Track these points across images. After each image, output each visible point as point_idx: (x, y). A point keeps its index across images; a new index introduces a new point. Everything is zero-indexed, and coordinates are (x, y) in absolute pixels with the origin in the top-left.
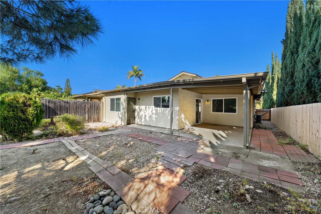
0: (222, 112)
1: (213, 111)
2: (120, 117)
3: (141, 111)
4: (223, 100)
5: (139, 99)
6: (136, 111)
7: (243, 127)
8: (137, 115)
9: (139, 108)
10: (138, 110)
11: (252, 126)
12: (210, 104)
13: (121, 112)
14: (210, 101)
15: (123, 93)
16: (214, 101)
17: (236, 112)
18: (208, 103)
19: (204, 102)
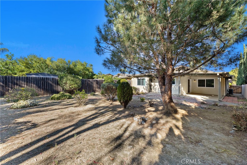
0: (205, 86)
1: (199, 86)
2: (144, 89)
3: (155, 86)
4: (205, 80)
5: (154, 79)
6: (152, 86)
7: (218, 95)
8: (153, 88)
9: (154, 84)
10: (154, 85)
11: (224, 95)
12: (197, 82)
13: (146, 86)
14: (197, 80)
15: (147, 77)
16: (199, 80)
17: (214, 87)
18: (195, 81)
19: (192, 81)
